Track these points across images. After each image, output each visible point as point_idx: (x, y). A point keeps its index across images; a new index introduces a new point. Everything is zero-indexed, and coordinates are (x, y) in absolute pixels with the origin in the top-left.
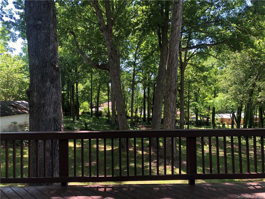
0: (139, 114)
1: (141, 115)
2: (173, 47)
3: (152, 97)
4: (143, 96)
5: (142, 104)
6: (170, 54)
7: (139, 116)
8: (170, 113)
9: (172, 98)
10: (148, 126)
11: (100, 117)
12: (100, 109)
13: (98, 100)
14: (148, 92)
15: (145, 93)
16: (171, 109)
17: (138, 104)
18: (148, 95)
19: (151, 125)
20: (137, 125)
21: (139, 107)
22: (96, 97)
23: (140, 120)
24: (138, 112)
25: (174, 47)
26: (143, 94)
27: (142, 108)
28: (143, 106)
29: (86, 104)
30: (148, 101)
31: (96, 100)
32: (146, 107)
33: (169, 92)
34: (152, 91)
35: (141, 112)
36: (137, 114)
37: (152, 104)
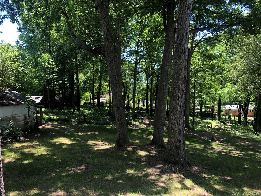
0: (141, 105)
1: (144, 106)
2: (182, 23)
3: (155, 88)
4: (146, 87)
5: (145, 94)
6: (179, 32)
7: (142, 107)
8: (178, 107)
9: (181, 88)
10: (151, 118)
11: (102, 108)
12: (102, 100)
13: (100, 91)
14: (152, 83)
15: (147, 84)
16: (179, 101)
17: (141, 95)
18: (151, 86)
19: (154, 117)
20: (139, 117)
21: (141, 98)
22: (97, 87)
23: (142, 111)
24: (141, 103)
25: (184, 23)
26: (146, 84)
27: (145, 99)
28: (146, 97)
29: (88, 94)
30: (151, 92)
31: (98, 91)
32: (149, 97)
33: (177, 81)
34: (155, 82)
35: (144, 103)
36: (140, 105)
37: (155, 95)
